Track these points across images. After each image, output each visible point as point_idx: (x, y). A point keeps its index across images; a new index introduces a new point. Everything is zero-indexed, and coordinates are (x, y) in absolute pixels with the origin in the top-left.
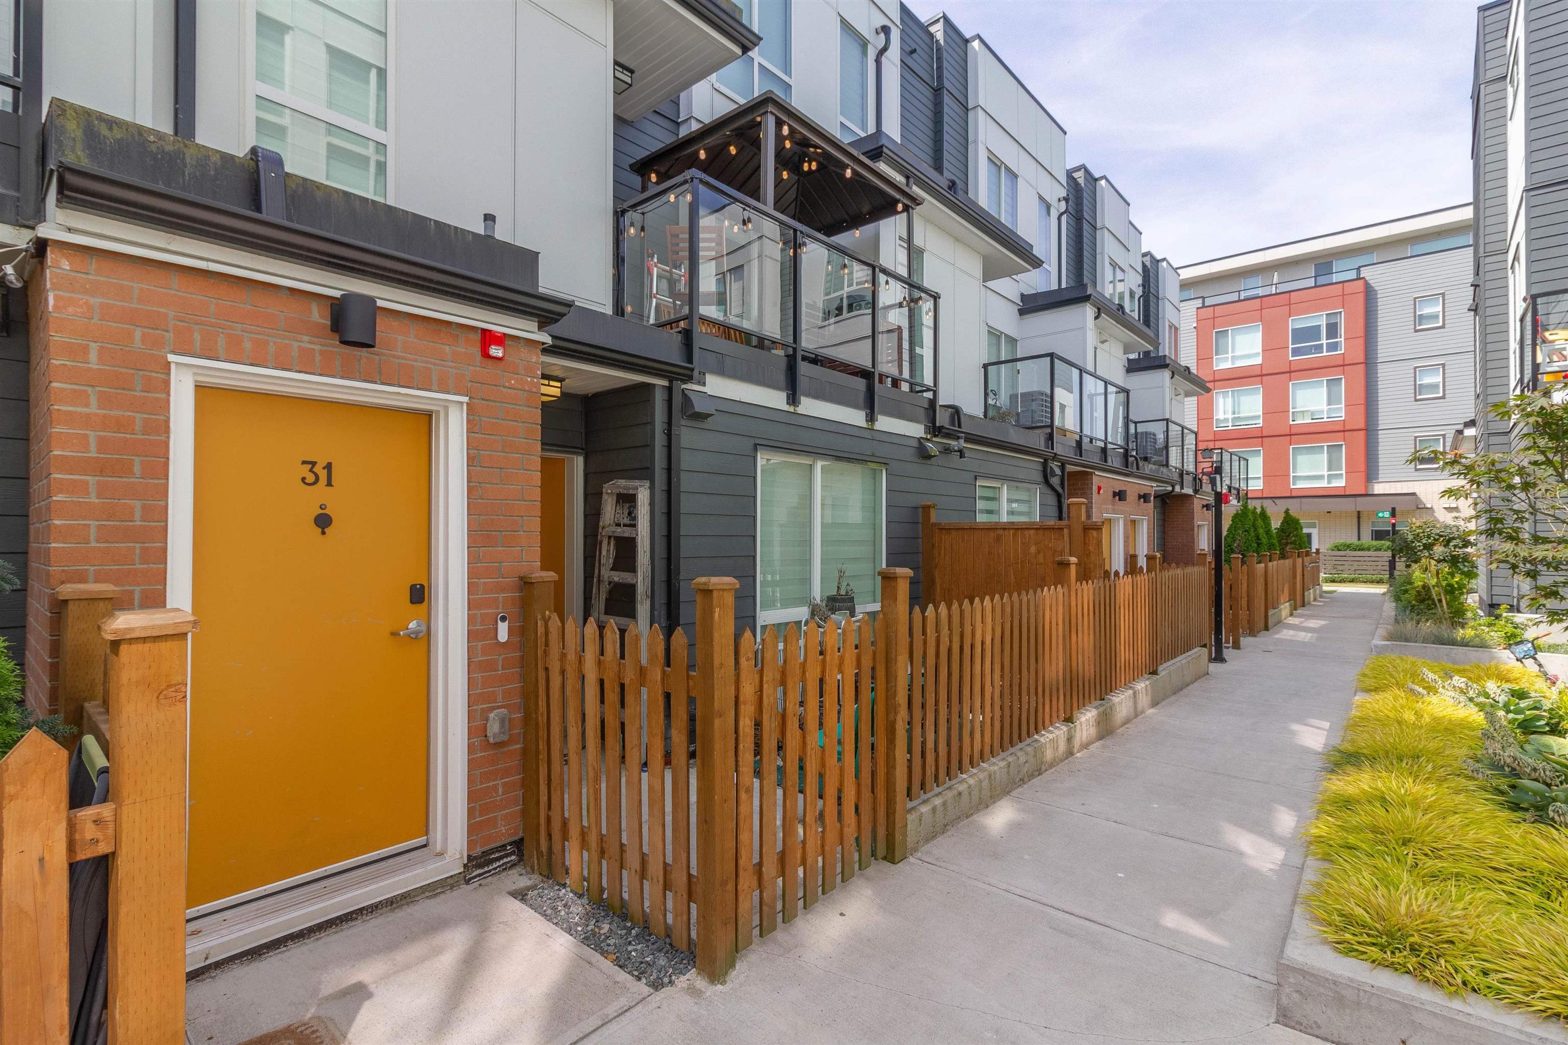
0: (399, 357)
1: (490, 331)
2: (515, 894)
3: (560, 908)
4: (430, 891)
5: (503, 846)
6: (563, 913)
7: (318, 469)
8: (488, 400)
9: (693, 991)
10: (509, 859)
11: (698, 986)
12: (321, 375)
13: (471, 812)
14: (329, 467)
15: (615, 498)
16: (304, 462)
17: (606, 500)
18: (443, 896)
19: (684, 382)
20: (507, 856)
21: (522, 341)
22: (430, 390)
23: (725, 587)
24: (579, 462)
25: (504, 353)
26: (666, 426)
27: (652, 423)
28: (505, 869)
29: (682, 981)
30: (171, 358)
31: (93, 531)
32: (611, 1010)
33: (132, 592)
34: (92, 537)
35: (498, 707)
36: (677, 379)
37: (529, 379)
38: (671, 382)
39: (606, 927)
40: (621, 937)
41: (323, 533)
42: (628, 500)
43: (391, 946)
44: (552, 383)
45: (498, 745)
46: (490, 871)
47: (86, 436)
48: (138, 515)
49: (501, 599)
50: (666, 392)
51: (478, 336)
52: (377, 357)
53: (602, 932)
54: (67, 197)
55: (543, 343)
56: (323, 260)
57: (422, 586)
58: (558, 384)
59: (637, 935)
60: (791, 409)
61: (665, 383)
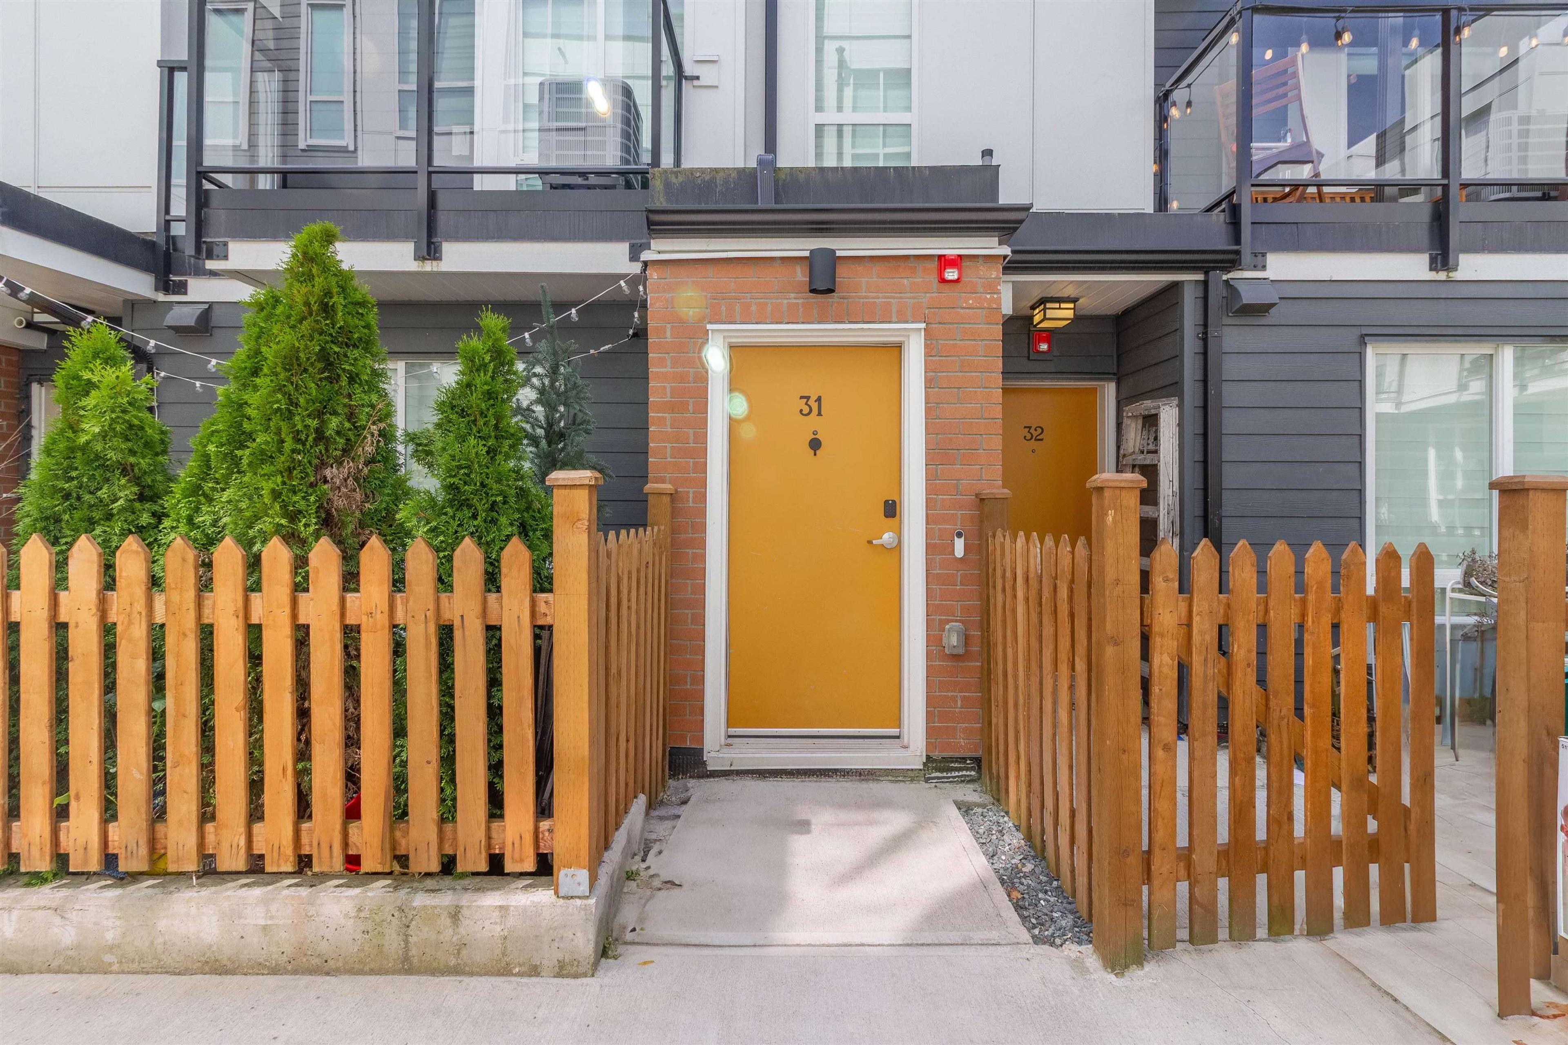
0: (865, 297)
1: (944, 256)
2: (959, 805)
3: (994, 832)
4: (893, 776)
5: (963, 758)
6: (994, 837)
7: (812, 402)
8: (944, 323)
9: (1078, 966)
10: (968, 773)
11: (1088, 965)
12: (803, 323)
13: (929, 716)
14: (819, 400)
15: (1140, 422)
16: (802, 397)
17: (1128, 426)
18: (902, 784)
19: (1228, 270)
20: (967, 769)
21: (980, 260)
22: (890, 322)
23: (1122, 485)
24: (1110, 390)
25: (960, 274)
26: (1201, 329)
27: (1180, 330)
28: (963, 781)
29: (1072, 949)
30: (709, 327)
31: (669, 450)
32: (977, 937)
33: (688, 492)
34: (668, 455)
35: (956, 621)
36: (1214, 269)
37: (988, 296)
38: (1206, 273)
39: (1029, 867)
40: (1040, 883)
41: (815, 455)
42: (1151, 421)
43: (842, 805)
44: (1063, 305)
45: (955, 657)
46: (949, 778)
47: (665, 387)
48: (692, 438)
49: (959, 516)
50: (1201, 288)
51: (936, 263)
52: (846, 301)
53: (1024, 869)
54: (653, 230)
55: (1005, 257)
56: (802, 229)
57: (894, 502)
58: (1071, 305)
59: (1057, 888)
60: (1442, 276)
61: (1200, 277)
